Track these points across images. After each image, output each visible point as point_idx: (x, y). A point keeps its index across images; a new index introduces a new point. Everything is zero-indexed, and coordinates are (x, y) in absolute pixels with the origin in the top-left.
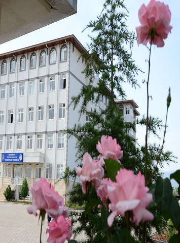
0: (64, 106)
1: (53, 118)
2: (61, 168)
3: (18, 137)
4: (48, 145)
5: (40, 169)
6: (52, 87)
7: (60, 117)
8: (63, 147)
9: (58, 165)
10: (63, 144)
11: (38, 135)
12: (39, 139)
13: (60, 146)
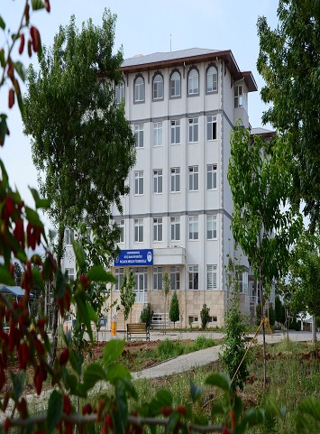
0: (215, 168)
1: (196, 188)
2: (213, 271)
3: (136, 221)
4: (191, 234)
5: (178, 275)
6: (193, 135)
7: (209, 187)
8: (215, 236)
9: (209, 267)
10: (215, 232)
11: (173, 216)
12: (174, 223)
13: (211, 235)
